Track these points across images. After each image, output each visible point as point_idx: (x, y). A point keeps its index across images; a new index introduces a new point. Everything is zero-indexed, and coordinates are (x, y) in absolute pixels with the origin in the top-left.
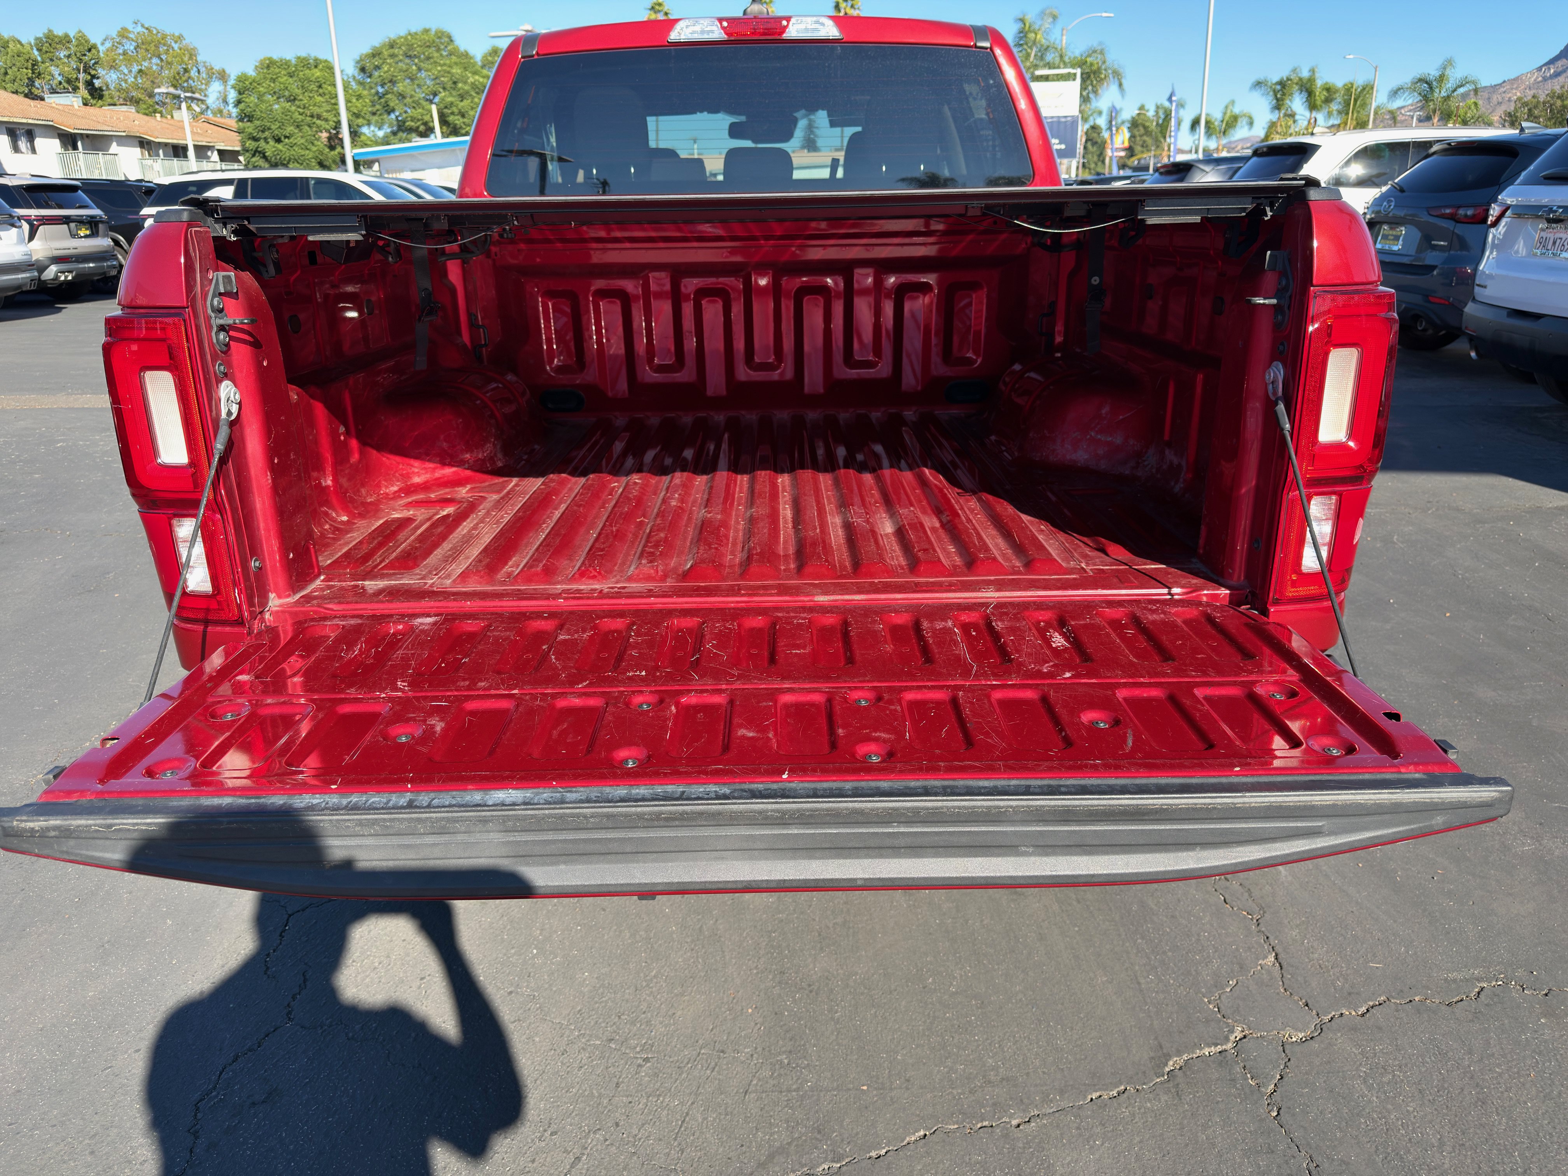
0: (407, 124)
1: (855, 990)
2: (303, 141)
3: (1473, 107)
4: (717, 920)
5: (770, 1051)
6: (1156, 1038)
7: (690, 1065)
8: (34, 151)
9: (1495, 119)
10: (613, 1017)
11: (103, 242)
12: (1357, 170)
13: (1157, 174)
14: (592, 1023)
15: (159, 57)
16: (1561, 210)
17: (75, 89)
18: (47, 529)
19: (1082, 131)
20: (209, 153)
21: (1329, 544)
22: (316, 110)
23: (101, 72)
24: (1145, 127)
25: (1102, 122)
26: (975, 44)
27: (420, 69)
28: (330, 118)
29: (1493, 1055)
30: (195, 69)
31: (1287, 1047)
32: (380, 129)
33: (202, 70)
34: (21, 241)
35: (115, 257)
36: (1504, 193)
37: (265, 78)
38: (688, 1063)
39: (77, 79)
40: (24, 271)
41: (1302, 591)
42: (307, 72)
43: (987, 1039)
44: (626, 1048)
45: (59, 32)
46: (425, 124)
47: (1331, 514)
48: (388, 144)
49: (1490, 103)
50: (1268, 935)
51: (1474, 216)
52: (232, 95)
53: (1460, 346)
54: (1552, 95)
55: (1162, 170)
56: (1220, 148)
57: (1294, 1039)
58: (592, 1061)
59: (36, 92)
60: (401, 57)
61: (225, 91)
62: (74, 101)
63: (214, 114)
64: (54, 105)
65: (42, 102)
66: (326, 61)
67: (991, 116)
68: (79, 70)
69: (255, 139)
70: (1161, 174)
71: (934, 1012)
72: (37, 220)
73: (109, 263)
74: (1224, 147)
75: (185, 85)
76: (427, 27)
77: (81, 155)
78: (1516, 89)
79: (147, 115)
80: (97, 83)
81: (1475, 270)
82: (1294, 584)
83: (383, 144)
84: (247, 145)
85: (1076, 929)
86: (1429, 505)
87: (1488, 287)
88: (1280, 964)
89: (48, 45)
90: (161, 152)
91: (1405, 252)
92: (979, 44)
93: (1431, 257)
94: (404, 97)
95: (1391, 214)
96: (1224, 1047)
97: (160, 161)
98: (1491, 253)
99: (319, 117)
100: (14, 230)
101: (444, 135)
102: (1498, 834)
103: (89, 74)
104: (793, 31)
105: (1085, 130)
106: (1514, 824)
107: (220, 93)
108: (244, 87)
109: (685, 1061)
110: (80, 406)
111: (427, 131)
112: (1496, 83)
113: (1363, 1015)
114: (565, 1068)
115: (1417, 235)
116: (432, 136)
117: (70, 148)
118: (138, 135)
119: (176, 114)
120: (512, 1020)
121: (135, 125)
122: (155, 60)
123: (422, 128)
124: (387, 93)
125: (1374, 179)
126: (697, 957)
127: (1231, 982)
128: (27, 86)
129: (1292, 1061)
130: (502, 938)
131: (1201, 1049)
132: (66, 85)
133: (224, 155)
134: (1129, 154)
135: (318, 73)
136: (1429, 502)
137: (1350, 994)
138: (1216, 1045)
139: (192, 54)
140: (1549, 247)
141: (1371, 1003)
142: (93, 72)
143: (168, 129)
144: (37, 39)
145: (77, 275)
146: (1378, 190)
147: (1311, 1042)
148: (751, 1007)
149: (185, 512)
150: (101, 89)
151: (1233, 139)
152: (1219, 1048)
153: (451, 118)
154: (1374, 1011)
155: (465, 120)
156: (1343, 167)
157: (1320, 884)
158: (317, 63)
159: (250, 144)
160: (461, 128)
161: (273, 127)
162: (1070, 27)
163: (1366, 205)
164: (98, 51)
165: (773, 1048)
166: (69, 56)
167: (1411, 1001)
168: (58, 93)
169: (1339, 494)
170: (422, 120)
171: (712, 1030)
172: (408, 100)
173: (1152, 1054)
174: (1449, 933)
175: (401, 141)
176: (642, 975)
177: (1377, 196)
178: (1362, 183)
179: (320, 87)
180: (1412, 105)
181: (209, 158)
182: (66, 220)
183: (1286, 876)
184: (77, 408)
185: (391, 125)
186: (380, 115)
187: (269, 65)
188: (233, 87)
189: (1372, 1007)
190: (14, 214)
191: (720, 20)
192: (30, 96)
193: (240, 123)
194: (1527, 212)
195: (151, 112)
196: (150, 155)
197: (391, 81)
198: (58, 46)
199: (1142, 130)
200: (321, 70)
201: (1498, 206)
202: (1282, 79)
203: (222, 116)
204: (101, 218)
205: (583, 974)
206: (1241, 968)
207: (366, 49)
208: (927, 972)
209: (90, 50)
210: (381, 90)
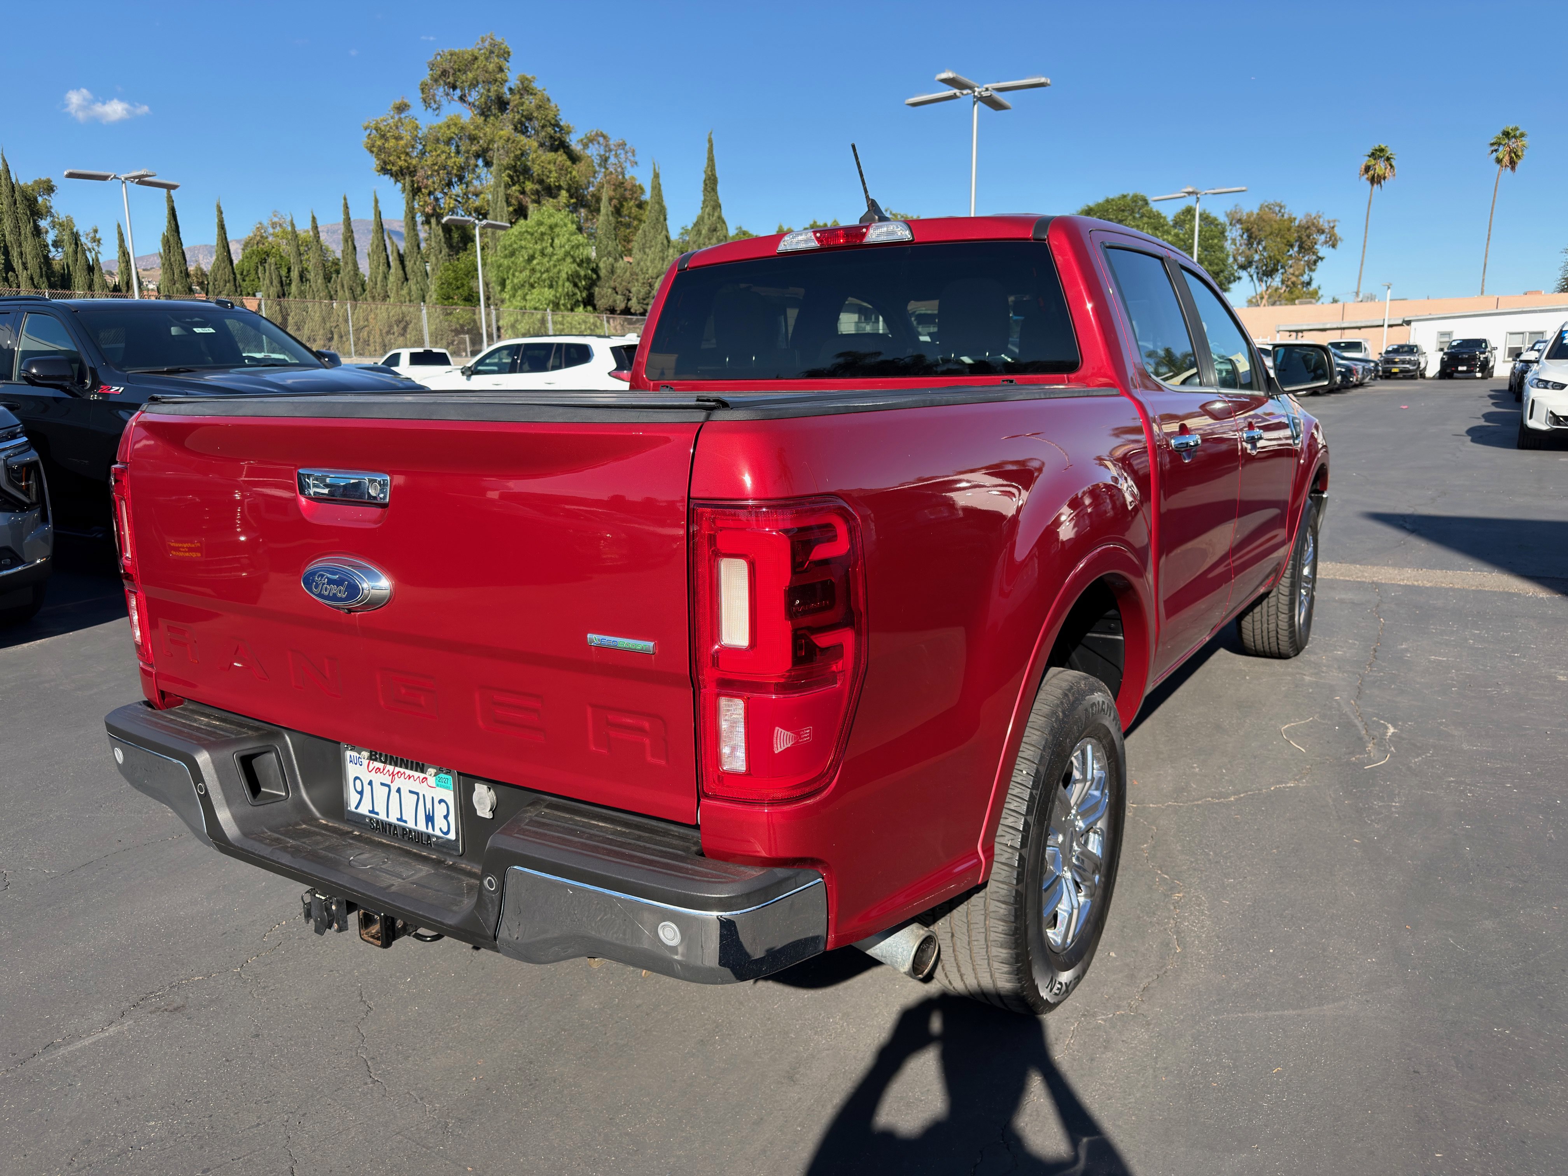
26: (1033, 237)
76: (1125, 194)
92: (1037, 237)
104: (873, 237)
169: (745, 699)
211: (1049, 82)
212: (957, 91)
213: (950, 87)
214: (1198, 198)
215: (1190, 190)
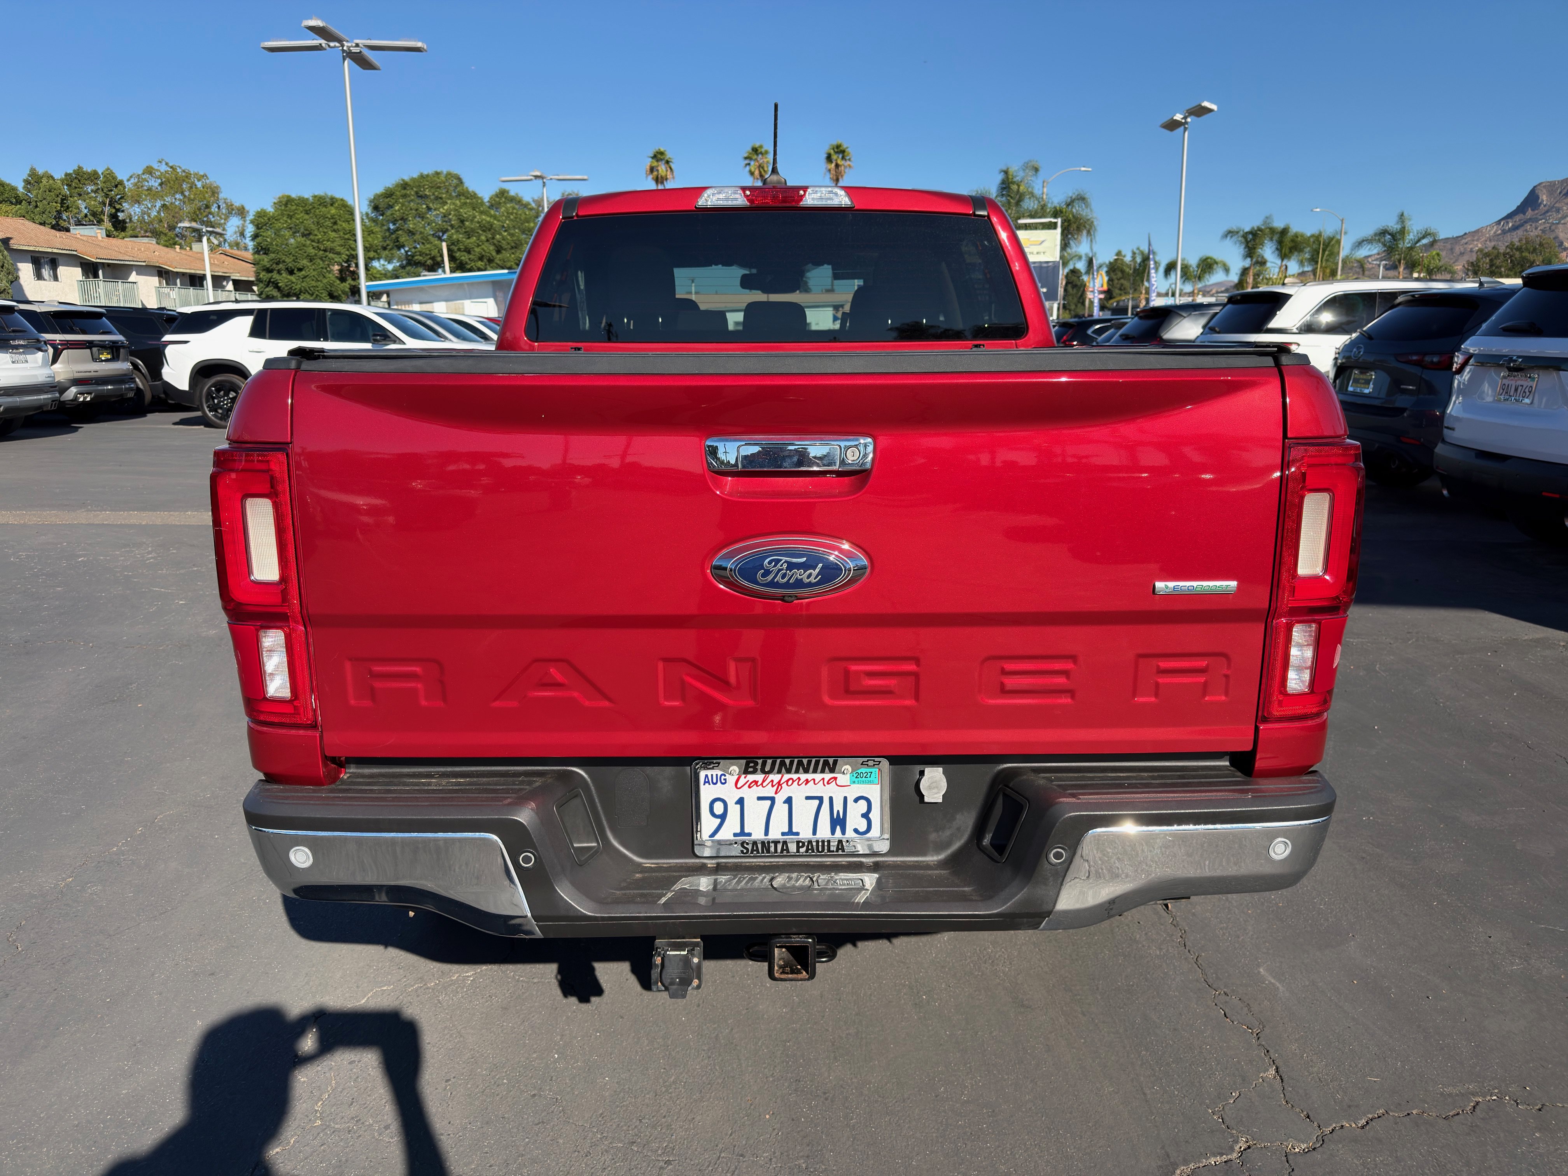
0: (416, 258)
1: (869, 1098)
2: (315, 273)
3: (1436, 257)
4: (732, 1029)
5: (788, 1156)
6: (1163, 1148)
7: (710, 1168)
8: (56, 278)
9: (1458, 267)
10: (634, 1121)
11: (123, 366)
12: (1327, 318)
13: (1136, 318)
14: (614, 1127)
15: (182, 193)
16: (1520, 360)
17: (100, 222)
18: (70, 641)
19: (1063, 274)
20: (225, 283)
21: (1311, 668)
22: (328, 244)
23: (125, 205)
24: (1123, 271)
25: (1081, 266)
26: (974, 213)
27: (429, 209)
28: (342, 251)
29: (1490, 1167)
30: (215, 205)
31: (1290, 1158)
32: (389, 263)
33: (223, 206)
34: (44, 364)
35: (133, 380)
36: (1468, 342)
37: (283, 215)
38: (708, 1166)
39: (103, 212)
40: (46, 393)
41: (1289, 711)
42: (324, 209)
43: (999, 1147)
44: (648, 1151)
45: (88, 168)
46: (433, 258)
47: (1311, 640)
48: (397, 278)
49: (1453, 253)
50: (1268, 1049)
51: (1439, 362)
52: (250, 229)
53: (1433, 483)
54: (1511, 246)
55: (1141, 315)
56: (1196, 291)
57: (1297, 1150)
58: (615, 1163)
59: (63, 224)
60: (413, 197)
61: (243, 226)
62: (97, 233)
63: (231, 246)
64: (78, 236)
65: (68, 233)
66: (342, 200)
67: (988, 276)
68: (104, 204)
69: (269, 271)
70: (1140, 318)
71: (947, 1120)
72: (61, 345)
73: (127, 386)
74: (1199, 291)
75: (205, 219)
76: (439, 171)
77: (101, 283)
78: (1477, 240)
79: (167, 247)
80: (121, 216)
81: (1443, 412)
82: (1280, 703)
83: (392, 278)
84: (261, 276)
85: (1083, 1041)
86: (1408, 636)
87: (1456, 429)
88: (1281, 1077)
89: (77, 181)
90: (178, 281)
91: (1376, 395)
92: (978, 213)
93: (1401, 401)
94: (413, 234)
95: (1361, 360)
96: (1229, 1157)
97: (176, 289)
98: (1457, 398)
99: (332, 250)
100: (40, 354)
101: (452, 271)
102: (1488, 953)
103: (114, 208)
104: (810, 199)
105: (1065, 274)
106: (1502, 944)
107: (238, 227)
108: (262, 222)
109: (707, 1164)
110: (100, 522)
111: (435, 265)
112: (1458, 235)
113: (1363, 1127)
114: (589, 1169)
115: (1386, 379)
116: (440, 271)
117: (91, 276)
118: (157, 265)
119: (196, 246)
120: (536, 1122)
121: (155, 256)
122: (178, 196)
123: (429, 262)
124: (397, 229)
125: (1344, 326)
126: (714, 1064)
127: (1234, 1094)
128: (55, 218)
129: (1295, 1171)
130: (524, 1043)
131: (1207, 1159)
132: (92, 218)
133: (241, 286)
134: (1108, 296)
135: (333, 211)
136: (1409, 633)
137: (1349, 1107)
138: (1221, 1155)
139: (214, 191)
140: (1512, 394)
141: (1370, 1116)
142: (118, 206)
143: (186, 260)
144: (66, 175)
145: (95, 397)
146: (1348, 337)
147: (1314, 1153)
148: (768, 1114)
149: (272, 624)
150: (124, 221)
151: (1208, 283)
152: (1225, 1158)
153: (458, 255)
154: (1374, 1123)
155: (471, 256)
156: (1313, 315)
157: (1317, 1000)
158: (333, 201)
159: (264, 275)
160: (466, 263)
161: (287, 260)
162: (1050, 180)
163: (1337, 351)
164: (125, 187)
165: (791, 1152)
166: (96, 192)
167: (1409, 1114)
168: (83, 225)
169: (1318, 623)
170: (430, 254)
171: (731, 1135)
172: (417, 237)
173: (1160, 1163)
174: (1442, 1049)
175: (409, 275)
176: (661, 1080)
177: (1347, 343)
178: (1331, 330)
179: (335, 223)
180: (1378, 254)
181: (224, 287)
182: (89, 345)
183: (1283, 992)
184: (97, 525)
185: (400, 259)
186: (391, 249)
187: (286, 203)
188: (252, 222)
189: (1371, 1120)
190: (41, 339)
191: (744, 189)
192: (56, 227)
193: (256, 256)
194: (1488, 361)
195: (171, 244)
196: (167, 284)
197: (402, 219)
198: (86, 182)
199: (1120, 275)
200: (336, 208)
201: (1461, 354)
202: (1253, 228)
203: (238, 249)
204: (123, 343)
205: (604, 1079)
206: (1244, 1080)
207: (380, 189)
208: (939, 1081)
209: (116, 186)
210: (392, 227)
211: (425, 47)
212: (323, 42)
213: (317, 37)
214: (544, 183)
215: (538, 174)
